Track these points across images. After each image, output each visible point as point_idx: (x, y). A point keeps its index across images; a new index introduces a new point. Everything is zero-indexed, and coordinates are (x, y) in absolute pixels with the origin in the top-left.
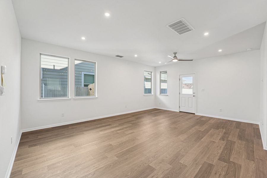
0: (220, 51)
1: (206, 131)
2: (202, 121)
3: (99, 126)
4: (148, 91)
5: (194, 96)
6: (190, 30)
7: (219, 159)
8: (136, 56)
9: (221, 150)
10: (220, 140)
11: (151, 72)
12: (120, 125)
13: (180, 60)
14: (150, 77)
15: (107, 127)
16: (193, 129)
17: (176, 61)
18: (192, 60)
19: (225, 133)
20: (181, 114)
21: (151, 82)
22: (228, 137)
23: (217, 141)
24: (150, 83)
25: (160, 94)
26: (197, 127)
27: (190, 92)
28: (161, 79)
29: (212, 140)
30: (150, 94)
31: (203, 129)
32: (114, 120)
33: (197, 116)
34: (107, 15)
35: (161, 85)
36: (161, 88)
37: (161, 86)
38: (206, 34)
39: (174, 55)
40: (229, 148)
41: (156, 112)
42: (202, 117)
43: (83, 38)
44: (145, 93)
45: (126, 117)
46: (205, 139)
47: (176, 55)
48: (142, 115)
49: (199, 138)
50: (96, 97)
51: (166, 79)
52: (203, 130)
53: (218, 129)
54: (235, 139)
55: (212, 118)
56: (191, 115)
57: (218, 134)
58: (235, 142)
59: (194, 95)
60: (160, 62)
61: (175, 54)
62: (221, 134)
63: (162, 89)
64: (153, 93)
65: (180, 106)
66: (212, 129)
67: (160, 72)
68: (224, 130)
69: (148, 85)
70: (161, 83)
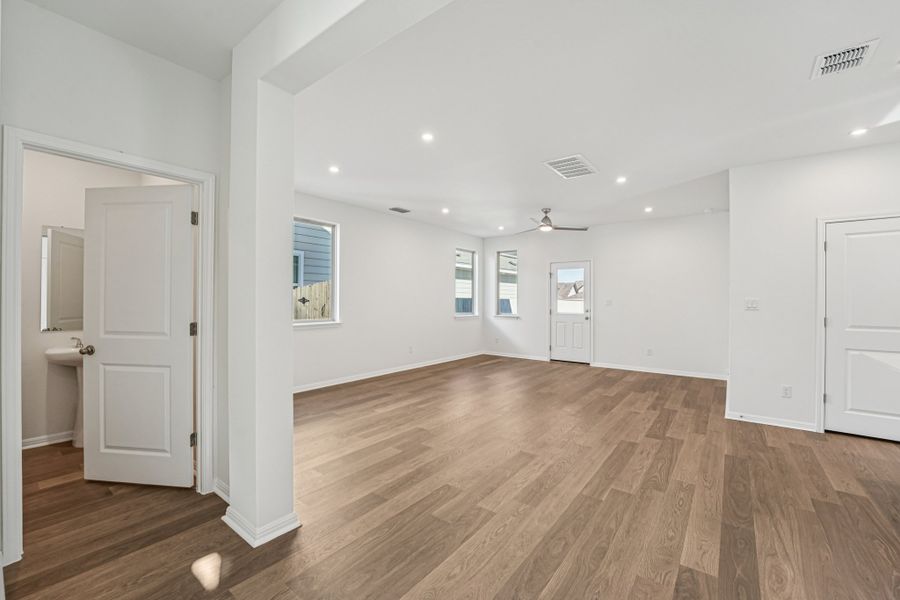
0: (648, 210)
1: (621, 396)
2: (608, 377)
3: (360, 398)
4: (465, 305)
5: (587, 318)
6: (590, 173)
7: (647, 436)
8: (445, 211)
9: (651, 424)
10: (648, 409)
11: (473, 253)
12: (414, 393)
13: (556, 229)
14: (470, 267)
15: (369, 403)
16: (591, 393)
17: (549, 229)
18: (586, 230)
19: (658, 398)
20: (555, 366)
21: (472, 279)
22: (663, 404)
23: (642, 412)
24: (470, 282)
25: (498, 313)
26: (599, 390)
27: (576, 307)
28: (501, 271)
29: (632, 409)
30: (469, 315)
31: (613, 392)
32: (392, 383)
33: (596, 369)
34: (428, 137)
35: (501, 288)
36: (501, 297)
37: (501, 292)
38: (621, 180)
39: (544, 215)
40: (665, 420)
41: (485, 365)
42: (608, 370)
43: (334, 169)
44: (458, 310)
45: (419, 375)
46: (619, 411)
47: (548, 215)
48: (451, 373)
49: (606, 409)
50: (338, 320)
51: (515, 273)
52: (612, 395)
53: (644, 392)
54: (678, 407)
55: (630, 372)
56: (581, 367)
57: (645, 401)
58: (676, 411)
59: (588, 315)
60: (501, 228)
61: (546, 212)
62: (651, 400)
63: (502, 300)
64: (476, 312)
65: (553, 346)
66: (632, 393)
67: (499, 253)
68: (657, 394)
69: (463, 290)
70: (501, 284)
